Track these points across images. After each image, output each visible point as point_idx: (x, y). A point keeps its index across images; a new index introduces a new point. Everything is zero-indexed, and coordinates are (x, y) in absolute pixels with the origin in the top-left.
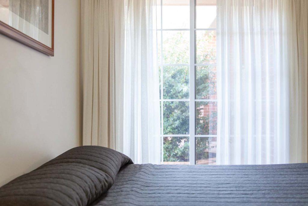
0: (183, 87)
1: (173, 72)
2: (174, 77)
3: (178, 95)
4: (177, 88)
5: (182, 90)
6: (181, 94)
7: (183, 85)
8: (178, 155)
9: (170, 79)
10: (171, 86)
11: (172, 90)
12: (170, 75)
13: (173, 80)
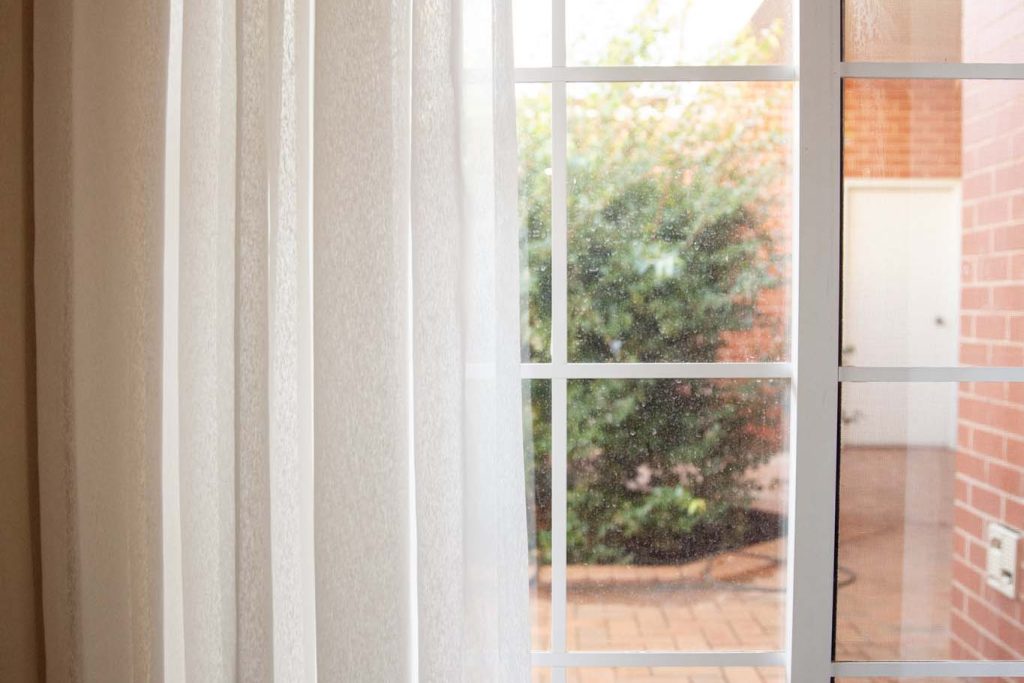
0: (653, 257)
1: (610, 191)
2: (613, 212)
3: (632, 288)
4: (625, 263)
5: (651, 269)
6: (642, 285)
7: (656, 248)
8: (628, 533)
9: (598, 221)
10: (601, 253)
11: (604, 270)
12: (598, 206)
13: (609, 227)
